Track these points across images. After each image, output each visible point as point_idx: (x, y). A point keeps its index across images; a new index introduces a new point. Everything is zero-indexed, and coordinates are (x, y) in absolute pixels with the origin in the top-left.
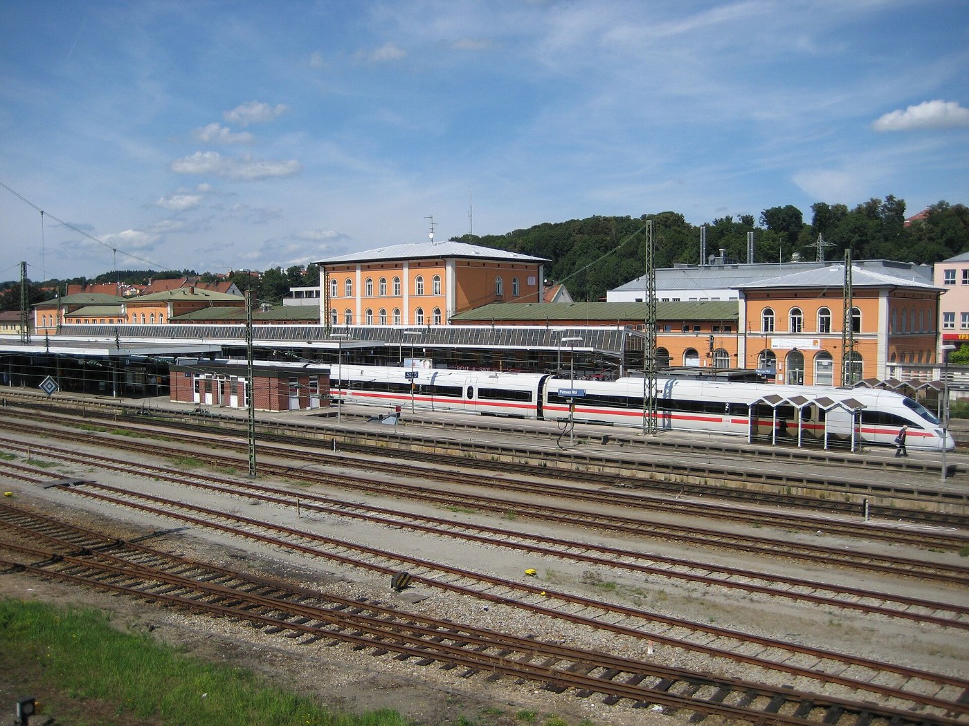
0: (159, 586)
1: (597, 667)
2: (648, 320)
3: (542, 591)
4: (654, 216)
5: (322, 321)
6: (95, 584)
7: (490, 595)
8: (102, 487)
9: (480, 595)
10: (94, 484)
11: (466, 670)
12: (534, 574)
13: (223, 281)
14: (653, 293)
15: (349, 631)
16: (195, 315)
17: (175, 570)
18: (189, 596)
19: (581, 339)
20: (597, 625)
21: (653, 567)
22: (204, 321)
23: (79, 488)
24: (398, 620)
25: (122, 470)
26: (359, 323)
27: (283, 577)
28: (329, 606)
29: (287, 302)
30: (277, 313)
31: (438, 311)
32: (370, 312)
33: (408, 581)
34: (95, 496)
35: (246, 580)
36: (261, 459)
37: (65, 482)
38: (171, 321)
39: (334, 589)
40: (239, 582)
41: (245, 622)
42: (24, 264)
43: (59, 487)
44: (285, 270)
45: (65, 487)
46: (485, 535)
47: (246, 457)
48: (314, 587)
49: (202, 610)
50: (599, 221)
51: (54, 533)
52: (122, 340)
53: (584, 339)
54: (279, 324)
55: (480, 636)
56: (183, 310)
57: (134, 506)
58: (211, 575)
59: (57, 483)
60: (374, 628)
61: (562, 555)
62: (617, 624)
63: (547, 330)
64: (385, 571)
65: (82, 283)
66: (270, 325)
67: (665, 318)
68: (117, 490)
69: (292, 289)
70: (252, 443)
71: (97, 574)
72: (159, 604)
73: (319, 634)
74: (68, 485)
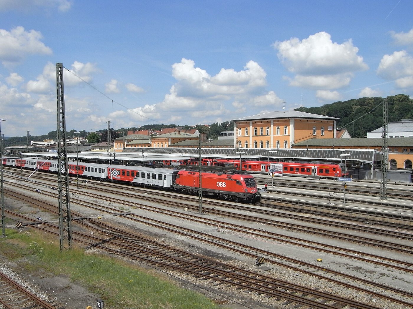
0: (158, 258)
1: (347, 305)
2: (383, 146)
3: (324, 269)
4: (394, 96)
5: (235, 146)
6: (132, 256)
7: (300, 269)
8: (138, 216)
9: (295, 269)
10: (134, 215)
11: (286, 301)
12: (321, 261)
13: (193, 129)
14: (386, 133)
15: (236, 281)
16: (179, 144)
17: (165, 252)
18: (170, 263)
19: (350, 155)
20: (349, 286)
21: (379, 261)
22: (184, 146)
23: (128, 216)
24: (257, 278)
25: (146, 209)
26: (251, 147)
27: (210, 256)
28: (228, 270)
29: (220, 138)
30: (215, 142)
31: (286, 142)
32: (256, 143)
33: (263, 261)
34: (135, 220)
35: (194, 257)
36: (204, 206)
37: (123, 213)
38: (170, 146)
39: (231, 263)
40: (191, 258)
41: (192, 275)
42: (109, 122)
43: (121, 215)
44: (220, 124)
45: (123, 215)
46: (300, 242)
47: (198, 205)
48: (223, 261)
49: (175, 269)
50: (366, 100)
51: (117, 234)
52: (145, 154)
53: (351, 155)
54: (216, 147)
55: (294, 287)
56: (175, 141)
57: (150, 224)
58: (180, 254)
59: (119, 214)
60: (247, 281)
61: (335, 253)
62: (358, 287)
63: (333, 151)
64: (254, 256)
65: (134, 130)
66: (212, 148)
67: (395, 145)
68: (143, 218)
69: (222, 132)
70: (201, 199)
71: (133, 252)
72: (157, 265)
73: (223, 282)
74: (124, 215)
